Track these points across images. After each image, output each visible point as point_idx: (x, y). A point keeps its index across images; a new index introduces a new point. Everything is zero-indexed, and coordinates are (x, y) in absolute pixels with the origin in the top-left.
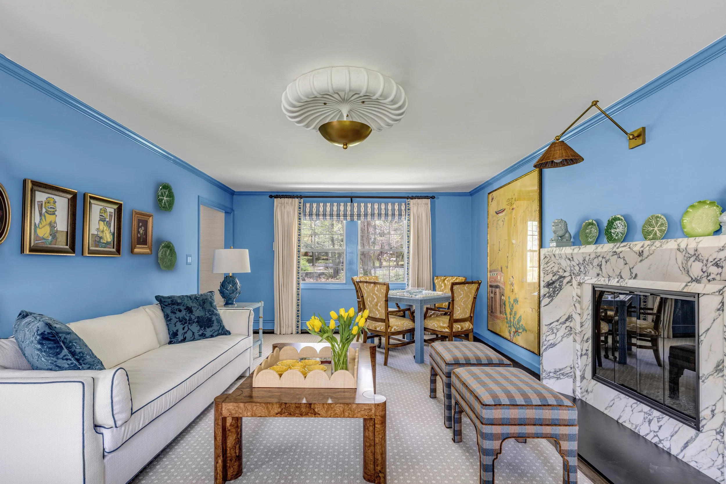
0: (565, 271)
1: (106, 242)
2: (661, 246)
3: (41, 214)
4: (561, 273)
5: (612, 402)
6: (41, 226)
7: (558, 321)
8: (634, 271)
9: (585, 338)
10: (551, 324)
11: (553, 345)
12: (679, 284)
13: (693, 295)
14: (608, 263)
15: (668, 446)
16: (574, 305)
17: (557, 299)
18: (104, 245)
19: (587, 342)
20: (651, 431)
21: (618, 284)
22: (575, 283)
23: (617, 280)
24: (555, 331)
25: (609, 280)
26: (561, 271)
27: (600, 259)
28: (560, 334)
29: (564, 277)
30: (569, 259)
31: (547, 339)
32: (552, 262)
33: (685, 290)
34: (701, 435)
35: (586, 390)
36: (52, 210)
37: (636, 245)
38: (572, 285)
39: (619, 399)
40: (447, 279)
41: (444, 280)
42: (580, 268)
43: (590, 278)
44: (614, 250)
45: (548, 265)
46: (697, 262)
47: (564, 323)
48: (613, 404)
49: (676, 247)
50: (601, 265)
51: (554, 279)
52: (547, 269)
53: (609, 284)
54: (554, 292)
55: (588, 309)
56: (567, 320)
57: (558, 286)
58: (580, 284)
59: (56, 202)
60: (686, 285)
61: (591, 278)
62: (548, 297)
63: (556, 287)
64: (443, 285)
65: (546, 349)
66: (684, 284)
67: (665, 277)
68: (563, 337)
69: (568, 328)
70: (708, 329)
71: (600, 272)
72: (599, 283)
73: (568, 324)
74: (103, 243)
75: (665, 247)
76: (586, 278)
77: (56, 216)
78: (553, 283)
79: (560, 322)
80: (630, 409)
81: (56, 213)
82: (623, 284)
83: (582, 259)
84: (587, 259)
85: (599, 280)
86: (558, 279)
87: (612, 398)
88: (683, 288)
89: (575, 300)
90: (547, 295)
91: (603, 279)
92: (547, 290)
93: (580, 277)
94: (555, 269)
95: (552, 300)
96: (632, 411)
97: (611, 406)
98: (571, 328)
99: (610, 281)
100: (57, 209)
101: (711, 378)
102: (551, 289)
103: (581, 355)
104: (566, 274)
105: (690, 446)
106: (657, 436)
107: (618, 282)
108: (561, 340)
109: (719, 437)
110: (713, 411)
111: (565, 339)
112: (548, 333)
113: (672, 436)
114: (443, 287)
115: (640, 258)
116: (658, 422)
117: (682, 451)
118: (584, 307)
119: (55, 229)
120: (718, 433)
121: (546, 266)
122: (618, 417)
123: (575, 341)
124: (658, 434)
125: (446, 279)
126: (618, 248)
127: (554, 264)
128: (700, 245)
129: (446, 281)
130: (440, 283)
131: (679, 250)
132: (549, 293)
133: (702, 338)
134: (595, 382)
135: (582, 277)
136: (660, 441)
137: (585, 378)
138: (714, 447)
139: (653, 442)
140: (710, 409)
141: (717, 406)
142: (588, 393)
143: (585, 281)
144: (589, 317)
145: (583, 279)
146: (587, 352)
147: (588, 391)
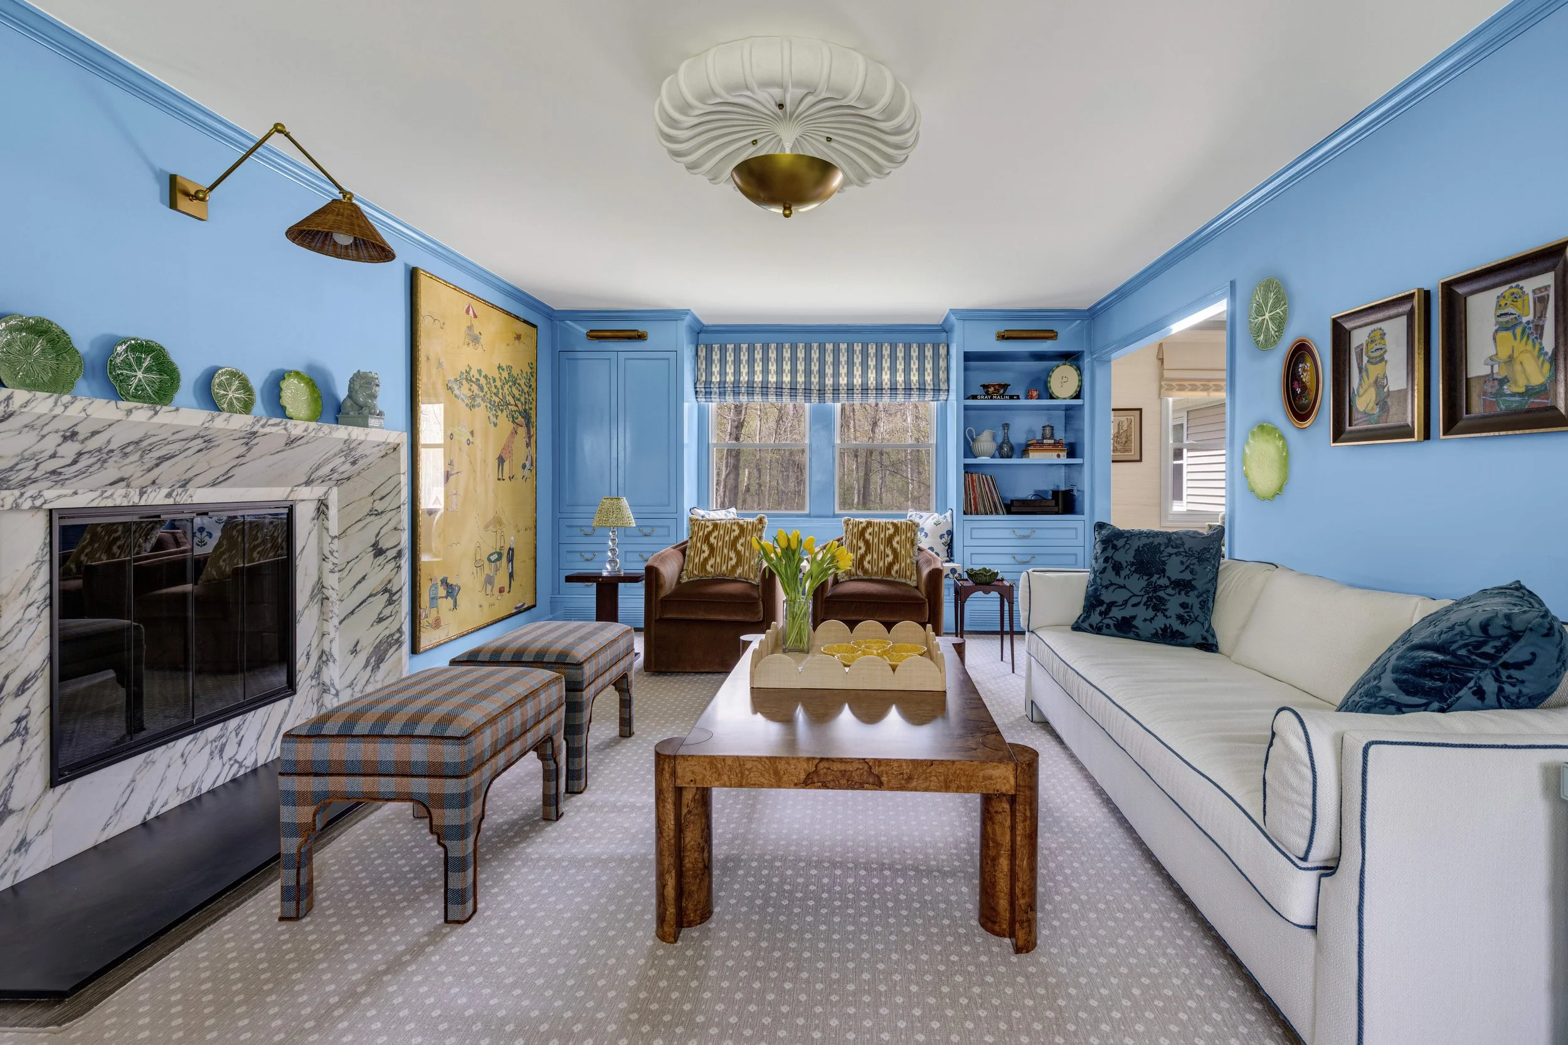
1: (1522, 390)
3: (1360, 369)
5: (128, 792)
6: (1361, 391)
15: (253, 761)
18: (1517, 399)
20: (224, 765)
21: (171, 501)
23: (165, 491)
25: (142, 494)
34: (296, 697)
35: (16, 845)
36: (1378, 353)
39: (150, 765)
43: (70, 492)
44: (255, 429)
48: (133, 791)
53: (142, 503)
55: (27, 588)
59: (1385, 334)
60: (292, 491)
61: (75, 493)
70: (304, 547)
72: (109, 503)
74: (1513, 395)
77: (1386, 362)
80: (181, 761)
81: (1386, 357)
85: (106, 495)
87: (130, 777)
93: (17, 493)
96: (185, 762)
97: (123, 805)
99: (145, 496)
100: (1388, 348)
101: (308, 611)
105: (283, 726)
106: (236, 761)
107: (169, 495)
109: (314, 682)
110: (308, 654)
113: (258, 739)
116: (237, 735)
117: (272, 746)
119: (1386, 390)
120: (313, 678)
122: (146, 811)
124: (236, 757)
126: (263, 426)
133: (297, 562)
134: (60, 789)
135: (31, 490)
136: (241, 766)
137: (11, 812)
138: (309, 699)
139: (228, 779)
140: (306, 653)
141: (313, 644)
142: (30, 844)
143: (45, 502)
144: (33, 612)
145: (33, 498)
146: (23, 723)
147: (28, 840)
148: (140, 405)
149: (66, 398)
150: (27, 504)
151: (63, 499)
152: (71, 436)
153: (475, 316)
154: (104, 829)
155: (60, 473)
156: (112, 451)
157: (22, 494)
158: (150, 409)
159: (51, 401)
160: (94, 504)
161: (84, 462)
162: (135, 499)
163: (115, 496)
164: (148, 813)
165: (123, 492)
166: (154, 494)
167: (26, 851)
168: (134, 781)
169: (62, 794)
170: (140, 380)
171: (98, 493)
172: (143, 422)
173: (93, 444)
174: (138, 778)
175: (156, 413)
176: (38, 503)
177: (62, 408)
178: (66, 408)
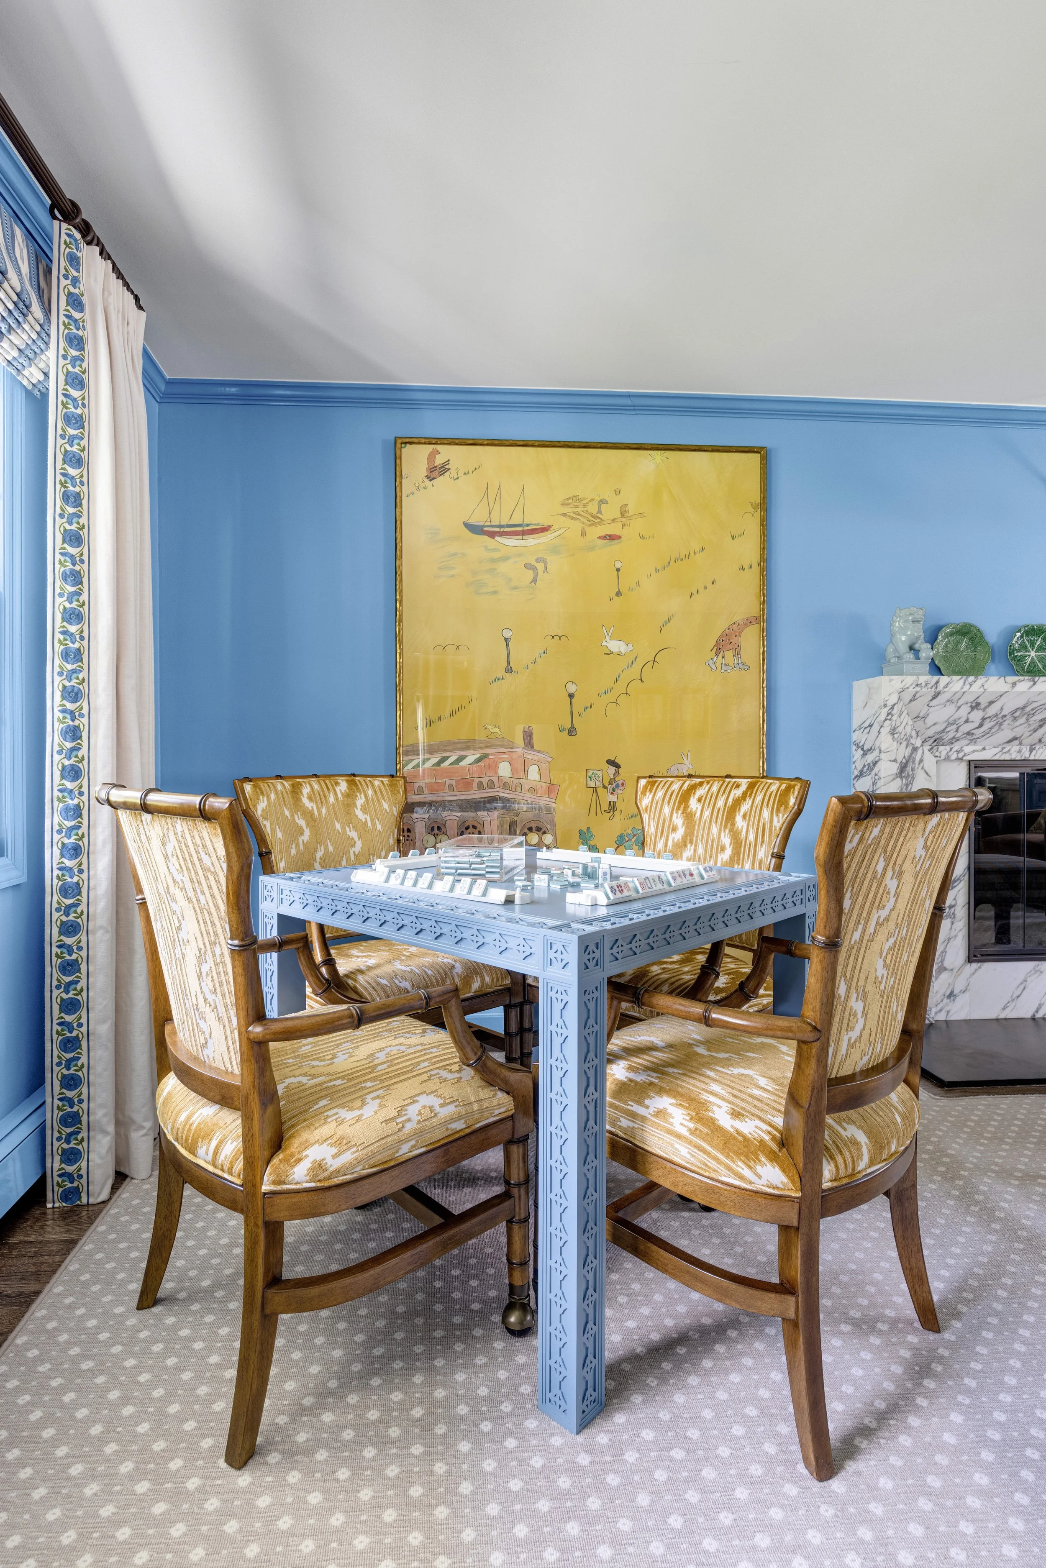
4: (913, 740)
5: (1022, 987)
22: (929, 762)
25: (1031, 750)
26: (912, 734)
29: (917, 749)
35: (948, 993)
38: (923, 768)
39: (1038, 973)
43: (980, 748)
45: (901, 719)
48: (1024, 989)
51: (906, 754)
52: (899, 730)
53: (1032, 758)
54: (905, 787)
57: (909, 772)
58: (938, 763)
61: (984, 749)
63: (907, 775)
72: (1007, 757)
78: (905, 764)
85: (1005, 750)
86: (910, 755)
87: (1022, 978)
92: (900, 782)
93: (948, 748)
97: (1018, 997)
99: (1034, 752)
102: (904, 781)
122: (1035, 1009)
134: (975, 965)
135: (956, 747)
137: (945, 969)
142: (956, 996)
143: (965, 755)
145: (958, 752)
146: (952, 910)
147: (955, 992)
148: (1022, 678)
149: (971, 678)
150: (954, 757)
151: (976, 753)
152: (975, 706)
154: (1004, 1009)
155: (973, 734)
156: (1005, 716)
157: (951, 749)
158: (1030, 681)
159: (962, 681)
160: (996, 758)
161: (987, 725)
162: (1026, 754)
163: (1012, 751)
164: (1037, 1011)
165: (1017, 748)
166: (1041, 750)
167: (954, 1000)
168: (1025, 981)
169: (976, 970)
170: (1033, 658)
171: (999, 749)
172: (1024, 692)
173: (993, 710)
174: (1029, 980)
175: (1035, 684)
176: (961, 755)
177: (968, 686)
178: (971, 685)
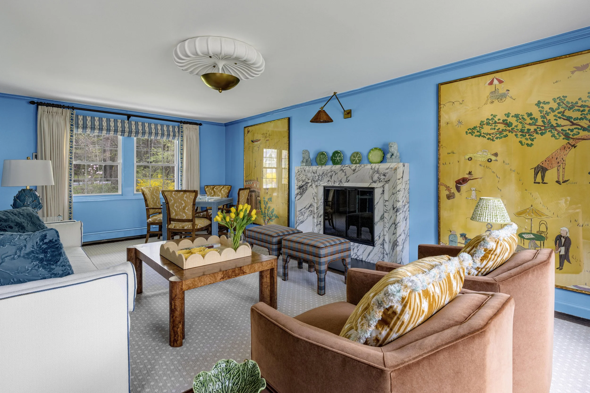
0: (309, 180)
2: (364, 167)
4: (307, 181)
7: (305, 208)
8: (348, 179)
9: (319, 215)
10: (301, 210)
11: (302, 222)
12: (367, 184)
13: (373, 188)
14: (336, 175)
15: (361, 258)
16: (314, 198)
17: (304, 196)
19: (320, 217)
21: (339, 185)
22: (314, 186)
23: (338, 183)
24: (303, 214)
25: (334, 184)
26: (307, 179)
27: (333, 172)
28: (306, 215)
29: (308, 183)
30: (314, 173)
31: (299, 219)
32: (302, 174)
33: (370, 187)
34: (375, 248)
37: (353, 166)
38: (312, 187)
40: (216, 188)
41: (213, 188)
42: (319, 178)
44: (341, 168)
45: (300, 176)
46: (377, 174)
47: (308, 208)
49: (370, 167)
50: (332, 176)
51: (303, 184)
52: (299, 178)
53: (334, 186)
54: (303, 191)
55: (321, 199)
56: (309, 207)
57: (305, 188)
58: (317, 186)
60: (370, 184)
61: (324, 183)
62: (300, 195)
63: (304, 189)
64: (212, 192)
65: (298, 225)
66: (369, 184)
67: (362, 181)
68: (307, 217)
69: (310, 211)
70: (378, 203)
71: (330, 180)
72: (329, 185)
73: (310, 209)
75: (366, 167)
76: (321, 183)
78: (303, 186)
79: (306, 208)
82: (342, 185)
83: (322, 172)
84: (325, 173)
85: (329, 183)
86: (305, 184)
88: (369, 186)
89: (314, 195)
90: (299, 193)
91: (331, 183)
92: (299, 190)
94: (304, 178)
95: (302, 196)
98: (312, 211)
101: (379, 223)
102: (301, 190)
103: (317, 225)
104: (310, 181)
105: (371, 254)
107: (339, 184)
108: (307, 219)
109: (382, 246)
110: (379, 236)
111: (309, 217)
112: (300, 215)
113: (363, 253)
114: (213, 194)
115: (353, 172)
116: (357, 248)
117: (367, 258)
118: (319, 199)
120: (381, 245)
121: (298, 177)
123: (314, 218)
124: (357, 254)
125: (214, 187)
126: (343, 167)
127: (303, 175)
128: (380, 167)
129: (215, 189)
130: (210, 191)
131: (371, 169)
132: (300, 192)
133: (375, 206)
135: (318, 182)
136: (358, 257)
138: (380, 251)
139: (355, 258)
140: (378, 236)
141: (381, 234)
144: (322, 204)
145: (319, 184)
146: (321, 223)
153: (500, 82)
